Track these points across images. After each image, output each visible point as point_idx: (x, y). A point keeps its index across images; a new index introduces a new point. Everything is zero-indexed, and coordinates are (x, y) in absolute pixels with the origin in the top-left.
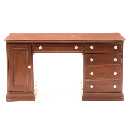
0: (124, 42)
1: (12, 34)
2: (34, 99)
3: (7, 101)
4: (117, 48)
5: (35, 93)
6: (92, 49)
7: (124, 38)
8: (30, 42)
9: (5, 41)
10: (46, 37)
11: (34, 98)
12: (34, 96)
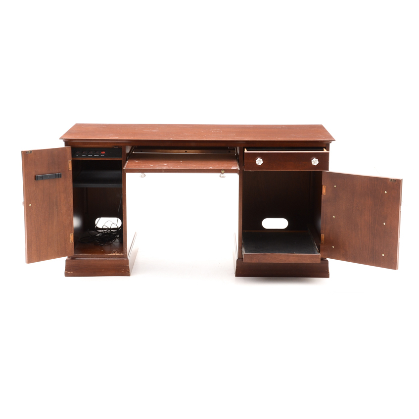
0: (330, 144)
1: (78, 126)
2: (129, 272)
3: (67, 275)
4: (318, 162)
5: (130, 257)
6: (260, 164)
7: (331, 137)
8: (118, 143)
9: (62, 140)
10: (155, 132)
11: (129, 269)
12: (128, 264)
